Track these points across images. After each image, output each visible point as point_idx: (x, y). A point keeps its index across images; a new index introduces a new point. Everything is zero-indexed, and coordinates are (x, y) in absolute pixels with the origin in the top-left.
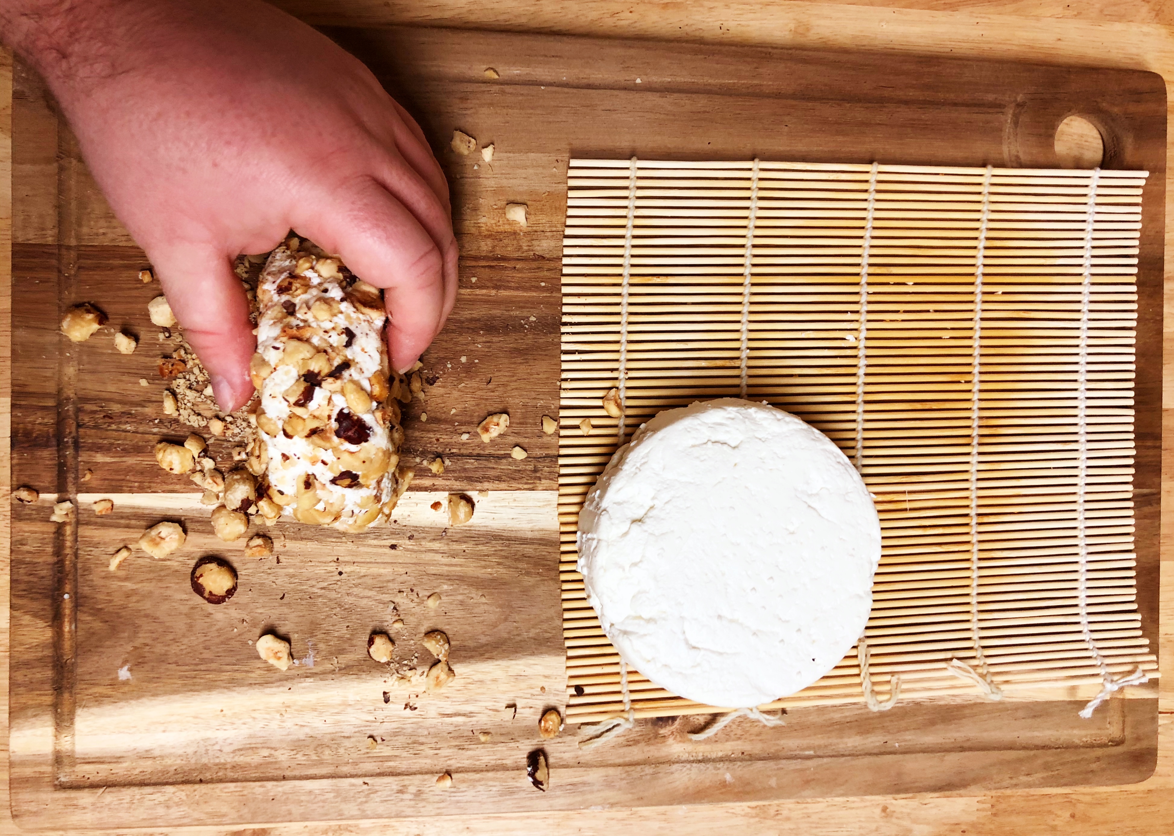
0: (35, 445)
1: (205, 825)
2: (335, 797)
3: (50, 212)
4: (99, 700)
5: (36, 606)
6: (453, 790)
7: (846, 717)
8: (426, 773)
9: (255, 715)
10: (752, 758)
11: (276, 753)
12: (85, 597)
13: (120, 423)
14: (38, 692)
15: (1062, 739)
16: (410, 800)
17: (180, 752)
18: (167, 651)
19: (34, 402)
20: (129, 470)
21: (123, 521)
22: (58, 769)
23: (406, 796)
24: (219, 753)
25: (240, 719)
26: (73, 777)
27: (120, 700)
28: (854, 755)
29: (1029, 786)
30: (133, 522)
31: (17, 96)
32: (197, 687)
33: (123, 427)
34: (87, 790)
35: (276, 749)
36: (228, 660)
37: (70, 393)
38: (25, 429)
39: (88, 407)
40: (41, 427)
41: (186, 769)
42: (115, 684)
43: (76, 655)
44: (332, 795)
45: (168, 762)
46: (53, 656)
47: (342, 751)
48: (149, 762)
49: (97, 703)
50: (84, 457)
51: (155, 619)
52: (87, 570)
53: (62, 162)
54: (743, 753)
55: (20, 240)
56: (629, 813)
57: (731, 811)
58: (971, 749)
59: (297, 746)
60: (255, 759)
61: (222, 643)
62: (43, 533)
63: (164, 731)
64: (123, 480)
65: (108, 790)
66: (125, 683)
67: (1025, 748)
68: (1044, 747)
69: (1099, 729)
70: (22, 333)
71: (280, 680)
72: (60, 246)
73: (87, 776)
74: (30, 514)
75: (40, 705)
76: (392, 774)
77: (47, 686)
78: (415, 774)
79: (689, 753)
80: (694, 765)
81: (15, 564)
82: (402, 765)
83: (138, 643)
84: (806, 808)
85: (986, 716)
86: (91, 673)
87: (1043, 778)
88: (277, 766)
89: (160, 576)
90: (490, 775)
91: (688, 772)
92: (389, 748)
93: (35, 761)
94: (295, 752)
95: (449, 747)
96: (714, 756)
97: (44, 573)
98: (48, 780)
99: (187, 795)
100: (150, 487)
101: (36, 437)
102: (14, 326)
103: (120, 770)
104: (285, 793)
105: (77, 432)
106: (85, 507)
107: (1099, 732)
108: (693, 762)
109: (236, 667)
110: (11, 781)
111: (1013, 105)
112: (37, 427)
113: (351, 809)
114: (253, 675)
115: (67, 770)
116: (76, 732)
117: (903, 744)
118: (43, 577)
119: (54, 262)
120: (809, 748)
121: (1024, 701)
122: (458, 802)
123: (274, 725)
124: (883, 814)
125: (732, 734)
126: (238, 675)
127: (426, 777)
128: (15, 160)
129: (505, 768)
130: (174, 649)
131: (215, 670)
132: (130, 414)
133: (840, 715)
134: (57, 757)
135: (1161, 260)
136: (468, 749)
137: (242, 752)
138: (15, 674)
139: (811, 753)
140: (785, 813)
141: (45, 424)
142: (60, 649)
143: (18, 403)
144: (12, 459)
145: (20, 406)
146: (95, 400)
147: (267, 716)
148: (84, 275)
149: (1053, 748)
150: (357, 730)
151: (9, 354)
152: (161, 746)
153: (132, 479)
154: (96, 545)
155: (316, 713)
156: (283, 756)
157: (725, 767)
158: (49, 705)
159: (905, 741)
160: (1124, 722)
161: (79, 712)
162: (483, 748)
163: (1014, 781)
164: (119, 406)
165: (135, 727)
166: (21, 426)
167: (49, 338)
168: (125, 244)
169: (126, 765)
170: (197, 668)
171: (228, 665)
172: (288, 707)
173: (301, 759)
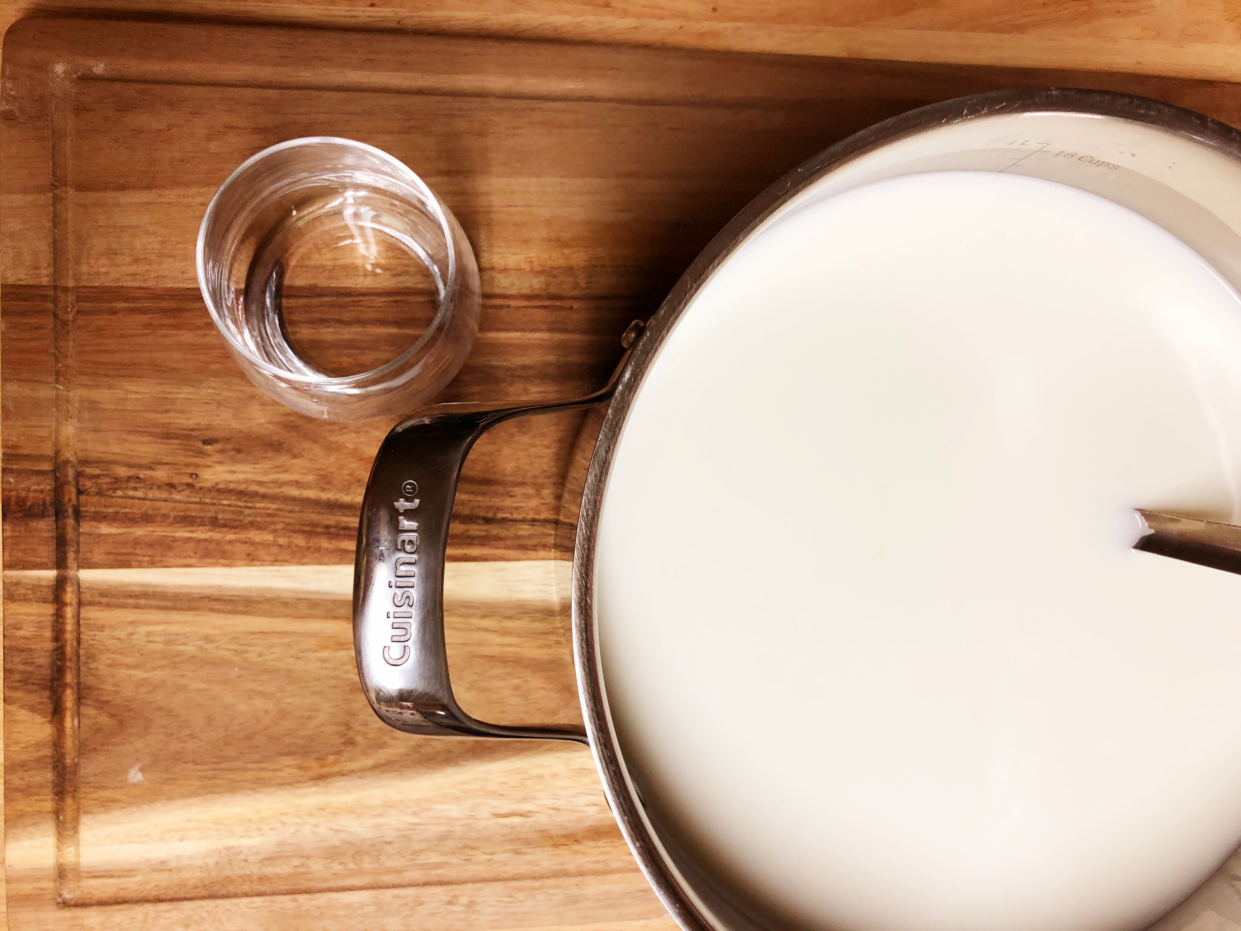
0: (29, 516)
2: (376, 910)
3: (45, 248)
4: (107, 805)
5: (34, 699)
6: (509, 899)
8: (479, 881)
9: (284, 819)
11: (309, 863)
12: (89, 688)
13: (126, 488)
14: (36, 798)
16: (461, 912)
17: (199, 863)
18: (183, 748)
19: (26, 465)
20: (137, 543)
21: (130, 601)
22: (61, 884)
23: (455, 908)
24: (245, 863)
25: (268, 824)
26: (78, 893)
27: (130, 804)
30: (143, 602)
31: (6, 116)
32: (217, 789)
33: (131, 493)
34: (94, 908)
36: (253, 756)
37: (68, 455)
38: (18, 497)
39: (89, 471)
40: (37, 495)
41: (207, 882)
42: (123, 787)
43: (80, 754)
44: (373, 908)
45: (186, 875)
46: (53, 756)
47: (383, 857)
48: (165, 875)
49: (103, 809)
50: (85, 527)
51: (169, 712)
52: (92, 657)
53: (57, 192)
55: (10, 281)
59: (332, 853)
60: (283, 869)
61: (246, 738)
62: (39, 615)
63: (181, 840)
64: (129, 554)
65: (118, 907)
66: (137, 785)
70: (13, 387)
71: (313, 779)
72: (55, 288)
73: (95, 893)
74: (25, 595)
75: (40, 812)
76: (441, 884)
77: (48, 791)
78: (466, 883)
81: (9, 651)
82: (452, 873)
83: (150, 739)
86: (96, 775)
88: (309, 877)
89: (174, 663)
90: (551, 882)
92: (436, 854)
93: (34, 876)
94: (330, 860)
95: (505, 851)
97: (41, 661)
98: (50, 896)
99: (208, 911)
100: (160, 562)
101: (30, 507)
102: (5, 380)
103: (131, 884)
104: (318, 908)
105: (78, 500)
106: (88, 585)
109: (262, 765)
110: (9, 899)
112: (32, 495)
114: (282, 774)
115: (72, 885)
116: (81, 843)
118: (40, 666)
119: (50, 305)
122: (515, 913)
123: (306, 830)
126: (266, 774)
127: (479, 885)
130: (191, 745)
131: (237, 769)
132: (138, 478)
134: (59, 871)
136: (525, 854)
137: (269, 862)
138: (11, 777)
141: (42, 491)
142: (63, 747)
143: (10, 466)
145: (12, 471)
146: (98, 462)
147: (298, 820)
148: (82, 321)
150: (399, 834)
152: (178, 856)
153: (141, 552)
154: (101, 628)
155: (353, 816)
156: (315, 865)
158: (50, 812)
161: (85, 820)
162: (542, 851)
164: (125, 469)
165: (147, 835)
166: (14, 493)
167: (45, 393)
168: (130, 284)
169: (138, 878)
170: (216, 766)
171: (253, 762)
172: (323, 809)
173: (337, 867)
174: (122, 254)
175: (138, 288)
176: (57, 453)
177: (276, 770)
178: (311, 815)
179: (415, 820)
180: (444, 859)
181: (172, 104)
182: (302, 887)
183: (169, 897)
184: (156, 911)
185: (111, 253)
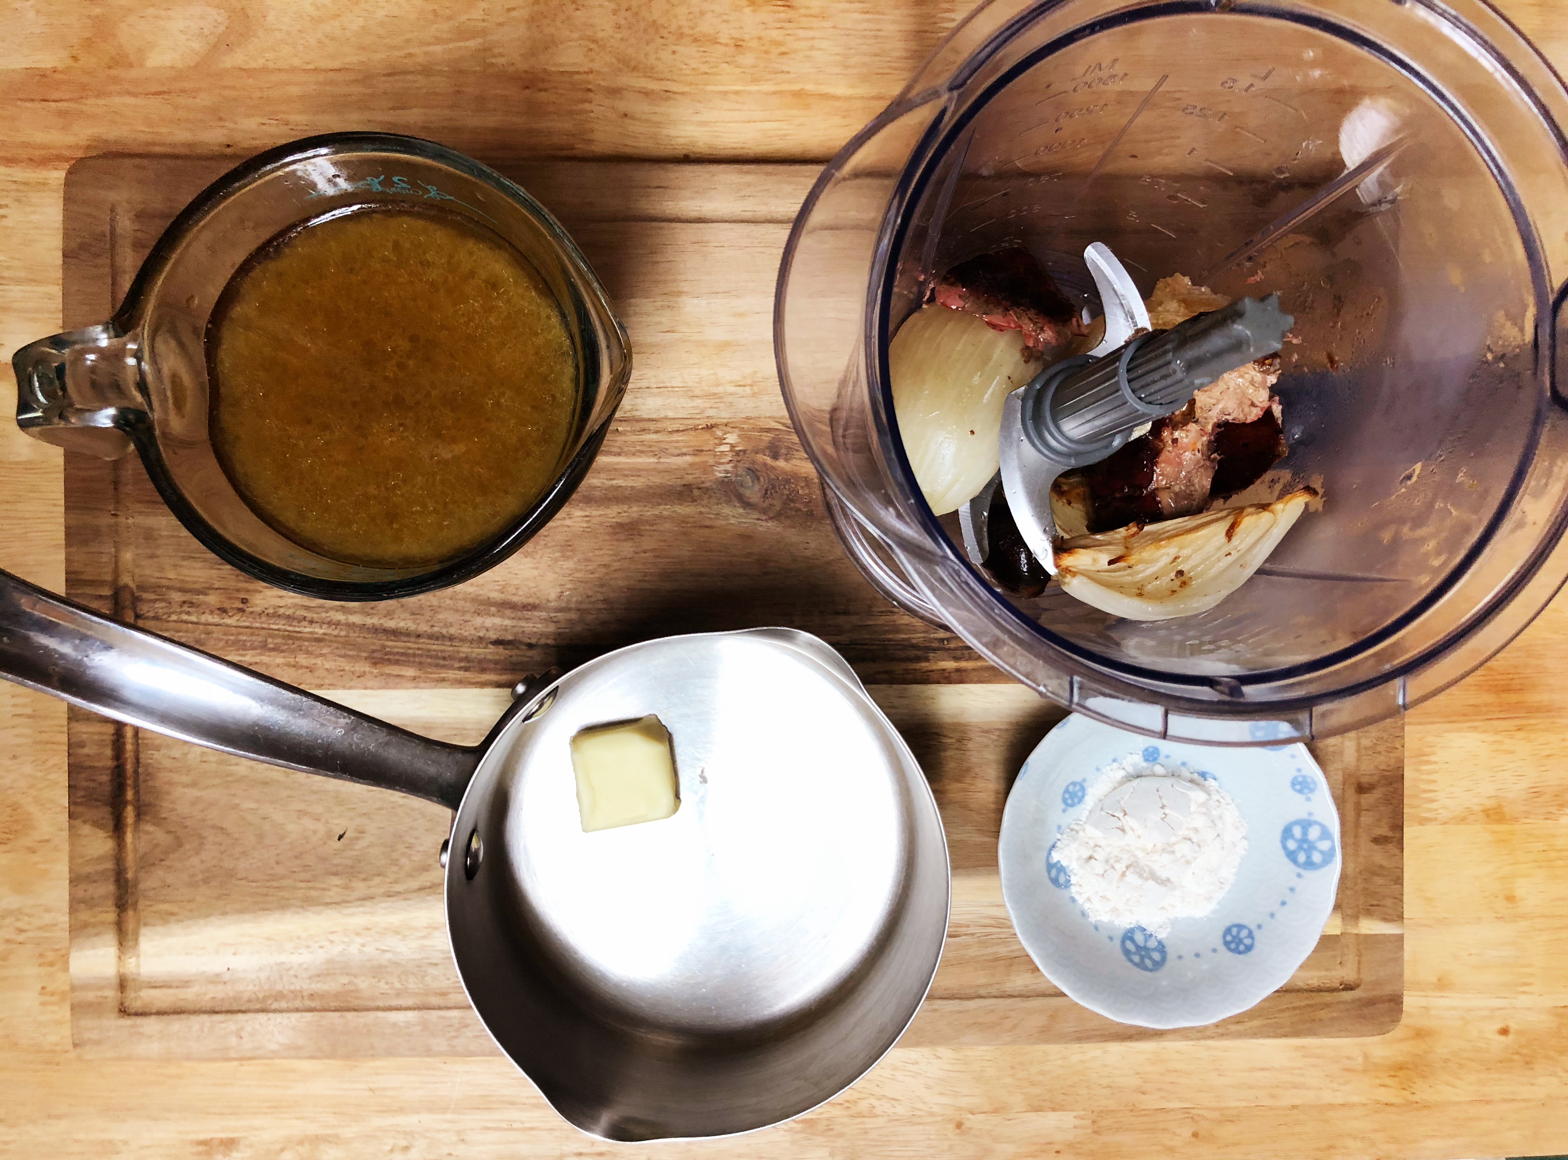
2: (423, 1031)
4: (166, 918)
5: (97, 814)
9: (331, 937)
11: (356, 980)
12: (148, 806)
14: (98, 909)
17: (252, 977)
18: (236, 865)
19: (89, 590)
22: (123, 993)
24: (295, 979)
25: (317, 942)
26: (138, 1003)
27: (187, 918)
29: (1241, 1036)
31: (68, 254)
32: (269, 906)
33: (185, 617)
34: (153, 1018)
35: (355, 976)
36: (303, 876)
37: (127, 580)
39: (147, 596)
41: (260, 996)
43: (141, 868)
44: (419, 1028)
45: (240, 987)
46: (115, 870)
47: (428, 979)
48: (221, 987)
49: (162, 922)
51: (222, 830)
52: (150, 775)
59: (377, 971)
60: (332, 986)
61: (296, 857)
62: (101, 734)
63: (234, 954)
65: (177, 1017)
69: (1326, 970)
70: (75, 515)
71: (360, 900)
73: (154, 1003)
75: (103, 923)
77: (109, 903)
81: (73, 769)
86: (155, 889)
87: (1258, 1027)
88: (358, 995)
93: (97, 985)
94: (376, 980)
97: (102, 778)
98: (112, 1005)
99: (261, 1026)
103: (189, 995)
104: (366, 1026)
107: (1327, 973)
109: (310, 884)
110: (74, 1006)
113: (439, 1043)
114: (330, 894)
115: (133, 994)
116: (141, 954)
118: (102, 783)
123: (354, 949)
126: (313, 893)
130: (243, 864)
131: (287, 888)
132: (192, 603)
134: (121, 980)
137: (320, 979)
138: (75, 889)
139: (972, 993)
142: (124, 862)
143: (73, 591)
146: (154, 587)
147: (346, 939)
151: (63, 539)
152: (231, 970)
155: (399, 937)
156: (363, 984)
158: (111, 923)
160: (1359, 962)
161: (144, 931)
163: (1220, 1030)
164: (179, 593)
165: (203, 948)
167: (104, 520)
169: (196, 990)
170: (268, 884)
171: (302, 881)
172: (368, 929)
173: (384, 988)
176: (116, 579)
177: (323, 889)
178: (358, 934)
182: (351, 1005)
183: (224, 1009)
184: (212, 1023)
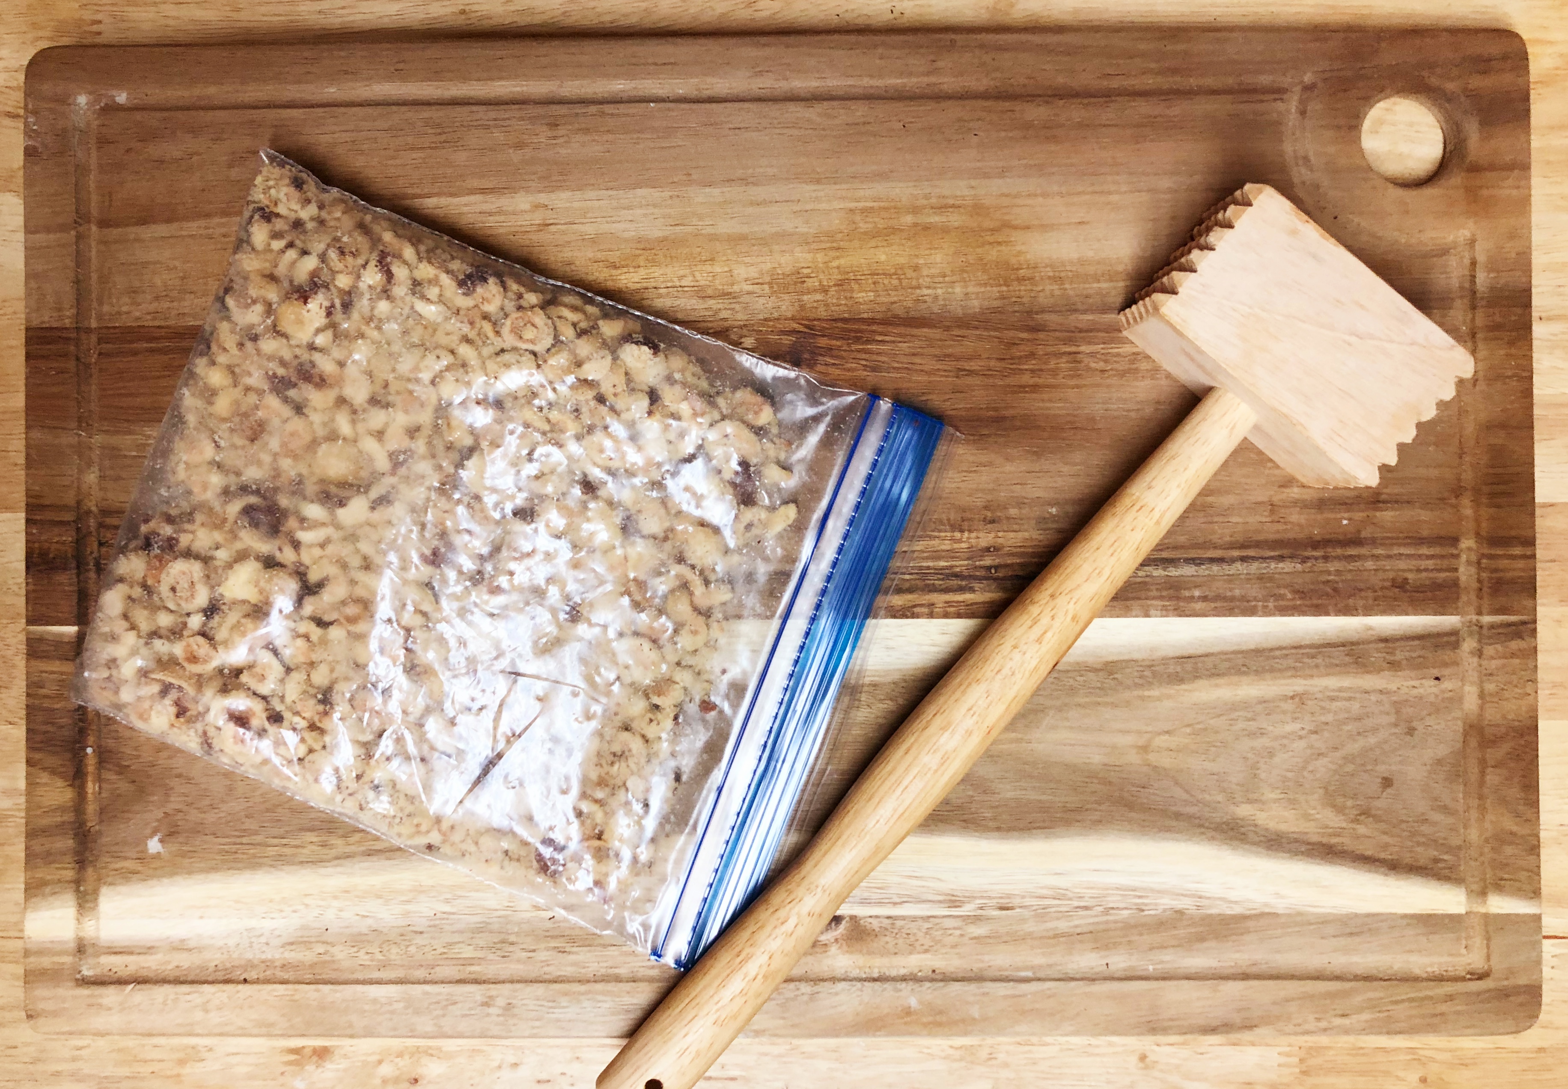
0: (51, 569)
1: (251, 1035)
2: (406, 1008)
3: (68, 289)
4: (127, 876)
5: (54, 760)
6: (550, 1004)
7: (1076, 926)
8: (519, 981)
9: (307, 901)
10: (947, 978)
11: (333, 950)
12: (110, 751)
14: (58, 865)
15: (1396, 967)
16: (498, 1015)
17: (221, 943)
18: (203, 819)
19: (49, 515)
22: (80, 959)
23: (491, 1010)
24: (267, 946)
25: (290, 905)
26: (98, 971)
27: (151, 876)
28: (1091, 979)
29: (1347, 1031)
31: (30, 153)
32: (240, 865)
34: (113, 987)
35: (332, 944)
36: (276, 831)
37: (90, 504)
38: (42, 549)
39: (110, 521)
40: (59, 546)
41: (228, 965)
42: (143, 858)
43: (101, 822)
44: (402, 1005)
45: (208, 954)
46: (74, 822)
47: (412, 949)
48: (185, 955)
49: (124, 880)
51: (189, 780)
53: (81, 229)
54: (934, 971)
55: (35, 323)
56: (788, 1047)
57: (925, 1050)
58: (1258, 977)
59: (357, 940)
60: (306, 956)
61: (268, 810)
62: (62, 673)
63: (201, 917)
65: (138, 987)
66: (157, 856)
67: (1338, 978)
68: (1367, 978)
69: (1451, 955)
70: (36, 434)
71: (337, 858)
72: (78, 329)
73: (114, 970)
74: (48, 651)
75: (60, 880)
76: (476, 982)
77: (69, 858)
78: (503, 982)
79: (860, 968)
80: (866, 984)
81: (31, 711)
82: (490, 970)
83: (170, 808)
84: (1030, 1052)
85: (1279, 931)
86: (117, 843)
87: (1366, 1021)
88: (335, 966)
90: (599, 986)
91: (859, 993)
92: (471, 948)
93: (54, 949)
94: (355, 949)
95: (547, 949)
96: (894, 973)
97: (64, 721)
98: (68, 972)
99: (229, 998)
101: (52, 559)
102: (28, 427)
103: (151, 964)
104: (343, 1000)
107: (1450, 959)
108: (865, 980)
109: (284, 841)
110: (27, 973)
111: (1298, 89)
112: (54, 547)
113: (425, 1024)
114: (304, 851)
115: (91, 961)
116: (101, 915)
117: (1159, 966)
118: (63, 727)
119: (72, 348)
120: (1026, 968)
121: (1335, 911)
122: (558, 1020)
123: (331, 914)
124: (1141, 1065)
125: (917, 944)
126: (287, 851)
127: (518, 986)
128: (30, 229)
129: (618, 979)
130: (211, 817)
131: (259, 844)
133: (1067, 924)
134: (79, 945)
135: (1527, 293)
136: (569, 953)
137: (293, 947)
138: (32, 843)
139: (1029, 974)
140: (1002, 1057)
141: (64, 543)
142: (83, 813)
143: (33, 517)
144: (27, 584)
145: (36, 522)
146: (117, 512)
147: (323, 903)
148: (104, 364)
149: (1381, 979)
150: (430, 923)
151: (22, 460)
152: (199, 934)
155: (380, 901)
156: (340, 953)
157: (909, 988)
158: (71, 882)
159: (1162, 962)
160: (1488, 947)
161: (104, 891)
162: (590, 951)
163: (1323, 1024)
165: (167, 910)
166: (36, 545)
167: (67, 439)
168: (151, 324)
169: (159, 957)
170: (238, 840)
171: (274, 837)
172: (347, 892)
173: (363, 958)
174: (144, 292)
175: (159, 327)
176: (79, 503)
177: (297, 847)
178: (335, 898)
179: (447, 908)
180: (479, 954)
181: (194, 131)
182: (326, 977)
183: (189, 979)
184: (176, 994)
185: (133, 291)
